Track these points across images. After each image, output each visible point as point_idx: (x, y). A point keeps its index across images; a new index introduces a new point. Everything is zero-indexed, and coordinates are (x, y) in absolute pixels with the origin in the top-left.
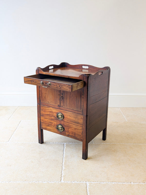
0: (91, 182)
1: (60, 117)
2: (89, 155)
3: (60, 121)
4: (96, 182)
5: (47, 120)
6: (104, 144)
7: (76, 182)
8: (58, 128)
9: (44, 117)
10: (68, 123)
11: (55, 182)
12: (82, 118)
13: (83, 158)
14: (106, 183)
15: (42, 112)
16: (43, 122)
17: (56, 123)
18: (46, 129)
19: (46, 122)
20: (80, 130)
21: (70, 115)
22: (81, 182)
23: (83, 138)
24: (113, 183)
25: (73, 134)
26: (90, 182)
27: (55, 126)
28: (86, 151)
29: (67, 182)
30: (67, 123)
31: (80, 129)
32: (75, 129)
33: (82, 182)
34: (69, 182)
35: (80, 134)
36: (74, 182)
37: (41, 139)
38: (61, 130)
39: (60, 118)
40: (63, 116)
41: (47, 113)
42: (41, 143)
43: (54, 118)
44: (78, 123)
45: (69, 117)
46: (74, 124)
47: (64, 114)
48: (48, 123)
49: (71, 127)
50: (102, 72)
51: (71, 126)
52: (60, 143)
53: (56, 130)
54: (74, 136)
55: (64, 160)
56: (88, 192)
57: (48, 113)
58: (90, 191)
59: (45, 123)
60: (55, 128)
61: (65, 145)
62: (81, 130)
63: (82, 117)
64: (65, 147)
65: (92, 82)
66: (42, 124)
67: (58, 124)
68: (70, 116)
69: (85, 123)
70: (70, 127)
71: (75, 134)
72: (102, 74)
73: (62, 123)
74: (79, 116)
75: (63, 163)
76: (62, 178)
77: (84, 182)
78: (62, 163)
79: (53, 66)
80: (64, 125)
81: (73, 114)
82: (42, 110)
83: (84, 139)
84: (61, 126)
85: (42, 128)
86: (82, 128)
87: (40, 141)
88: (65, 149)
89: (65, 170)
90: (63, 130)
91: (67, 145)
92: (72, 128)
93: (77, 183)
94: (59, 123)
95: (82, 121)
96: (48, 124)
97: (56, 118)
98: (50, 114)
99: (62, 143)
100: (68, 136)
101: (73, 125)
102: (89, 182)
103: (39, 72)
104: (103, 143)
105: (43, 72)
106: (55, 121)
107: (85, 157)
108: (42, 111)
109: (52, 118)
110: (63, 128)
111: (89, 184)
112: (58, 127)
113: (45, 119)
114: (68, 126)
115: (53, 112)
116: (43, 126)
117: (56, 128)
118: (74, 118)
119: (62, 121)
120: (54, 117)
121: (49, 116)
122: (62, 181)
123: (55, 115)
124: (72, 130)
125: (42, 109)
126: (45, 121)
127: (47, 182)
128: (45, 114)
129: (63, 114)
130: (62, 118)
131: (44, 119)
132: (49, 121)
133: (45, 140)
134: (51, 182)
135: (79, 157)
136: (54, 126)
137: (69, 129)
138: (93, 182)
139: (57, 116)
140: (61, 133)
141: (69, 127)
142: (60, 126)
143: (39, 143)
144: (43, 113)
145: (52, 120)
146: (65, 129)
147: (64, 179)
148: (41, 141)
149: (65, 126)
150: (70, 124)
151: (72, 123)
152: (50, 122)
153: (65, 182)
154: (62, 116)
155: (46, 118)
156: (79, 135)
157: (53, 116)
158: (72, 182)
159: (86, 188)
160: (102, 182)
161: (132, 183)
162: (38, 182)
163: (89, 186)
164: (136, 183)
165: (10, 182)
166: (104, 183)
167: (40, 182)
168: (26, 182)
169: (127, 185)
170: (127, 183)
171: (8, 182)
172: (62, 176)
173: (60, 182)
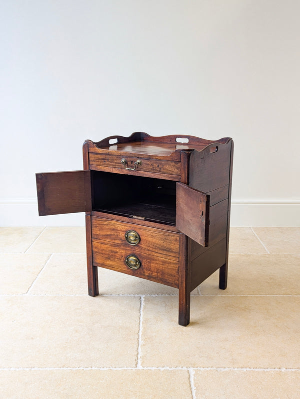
0: (199, 368)
1: (132, 238)
2: (193, 317)
3: (131, 248)
4: (209, 369)
5: (106, 248)
6: (223, 296)
7: (168, 368)
8: (127, 263)
9: (99, 241)
10: (149, 250)
11: (125, 368)
12: (176, 239)
13: (180, 323)
14: (230, 369)
15: (96, 231)
16: (96, 252)
17: (123, 252)
18: (103, 265)
19: (104, 252)
20: (174, 264)
21: (153, 234)
22: (177, 368)
23: (180, 281)
24: (245, 370)
25: (159, 274)
26: (197, 367)
27: (123, 259)
28: (186, 309)
29: (148, 368)
30: (147, 252)
31: (172, 262)
32: (164, 263)
33: (180, 368)
34: (153, 369)
35: (174, 273)
36: (163, 369)
37: (94, 286)
38: (135, 265)
39: (133, 242)
40: (139, 238)
41: (105, 233)
42: (94, 296)
43: (119, 242)
44: (169, 250)
45: (150, 239)
46: (161, 252)
47: (141, 232)
48: (107, 253)
49: (156, 260)
50: (217, 147)
51: (156, 258)
52: (132, 295)
53: (124, 267)
54: (161, 278)
55: (141, 328)
56: (193, 386)
57: (109, 233)
58: (197, 385)
59: (102, 253)
60: (123, 263)
61: (143, 299)
62: (176, 264)
63: (178, 238)
64: (142, 302)
65: (198, 166)
66: (95, 255)
67: (128, 254)
68: (153, 237)
69: (184, 250)
70: (153, 260)
71: (163, 273)
72: (217, 151)
73: (137, 251)
74: (171, 236)
75: (141, 333)
76: (139, 361)
77: (185, 368)
78: (137, 332)
79: (116, 139)
80: (140, 255)
81: (159, 231)
82: (96, 227)
83: (182, 283)
84: (134, 258)
85: (94, 265)
86: (177, 259)
87: (92, 292)
88: (142, 306)
89: (144, 345)
90: (139, 266)
91: (146, 300)
92: (157, 262)
93: (170, 369)
94: (130, 252)
95: (178, 246)
96: (109, 255)
97: (124, 242)
98: (111, 235)
99: (136, 295)
100: (149, 278)
101: (158, 255)
102: (194, 367)
103: (89, 148)
104: (220, 295)
105: (97, 148)
106: (123, 249)
107: (185, 320)
108: (95, 229)
109: (116, 241)
110: (139, 262)
111: (194, 373)
112: (128, 261)
113: (102, 245)
114: (148, 258)
115: (117, 230)
116: (98, 259)
117: (125, 262)
118: (162, 239)
119: (136, 248)
120: (120, 239)
121: (111, 239)
122: (140, 367)
123: (122, 235)
124: (157, 266)
125: (96, 225)
126: (102, 250)
127: (107, 369)
128: (103, 235)
129: (139, 233)
130: (137, 242)
131: (99, 245)
132: (110, 249)
133: (101, 289)
134: (116, 369)
135: (172, 321)
136: (119, 259)
137: (150, 263)
138: (202, 369)
139: (127, 238)
140: (134, 273)
141: (151, 259)
142: (132, 258)
143: (90, 294)
144: (98, 232)
145: (116, 245)
146: (143, 264)
147: (143, 362)
148: (94, 291)
149: (144, 258)
150: (153, 253)
151: (156, 251)
152: (112, 252)
153: (145, 368)
154: (136, 237)
155: (104, 244)
156: (172, 275)
157: (117, 238)
158: (160, 368)
159: (189, 379)
160: (220, 369)
161: (283, 370)
162: (90, 368)
163: (194, 375)
164: (290, 369)
165: (33, 369)
166: (226, 369)
167: (93, 368)
168: (64, 368)
169: (272, 372)
170: (274, 370)
171: (28, 369)
172: (139, 356)
173: (134, 369)
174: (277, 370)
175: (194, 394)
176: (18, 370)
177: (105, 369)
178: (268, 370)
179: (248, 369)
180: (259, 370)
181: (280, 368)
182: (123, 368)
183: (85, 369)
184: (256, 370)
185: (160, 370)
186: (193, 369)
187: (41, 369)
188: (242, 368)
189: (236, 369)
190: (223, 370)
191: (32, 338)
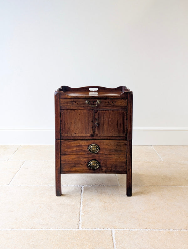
0: (118, 229)
4: (125, 229)
7: (98, 229)
11: (71, 229)
22: (104, 229)
26: (117, 229)
29: (86, 229)
33: (106, 229)
34: (89, 229)
36: (95, 229)
59: (69, 164)
76: (80, 225)
77: (109, 229)
88: (82, 192)
93: (100, 230)
111: (115, 231)
116: (66, 169)
122: (80, 228)
126: (69, 161)
127: (60, 229)
134: (65, 230)
138: (120, 230)
147: (82, 226)
153: (84, 229)
158: (94, 229)
159: (112, 235)
160: (132, 229)
161: (171, 230)
162: (49, 229)
163: (115, 233)
164: (176, 229)
165: (12, 230)
166: (135, 230)
167: (51, 229)
168: (33, 229)
169: (164, 232)
170: (165, 230)
171: (9, 230)
172: (80, 222)
173: (77, 230)
174: (167, 230)
175: (115, 245)
176: (2, 230)
177: (58, 230)
178: (162, 230)
179: (149, 230)
180: (156, 230)
181: (169, 229)
182: (70, 229)
183: (45, 230)
184: (154, 230)
185: (93, 230)
186: (114, 229)
187: (18, 230)
188: (145, 229)
189: (142, 230)
190: (133, 230)
191: (12, 211)
